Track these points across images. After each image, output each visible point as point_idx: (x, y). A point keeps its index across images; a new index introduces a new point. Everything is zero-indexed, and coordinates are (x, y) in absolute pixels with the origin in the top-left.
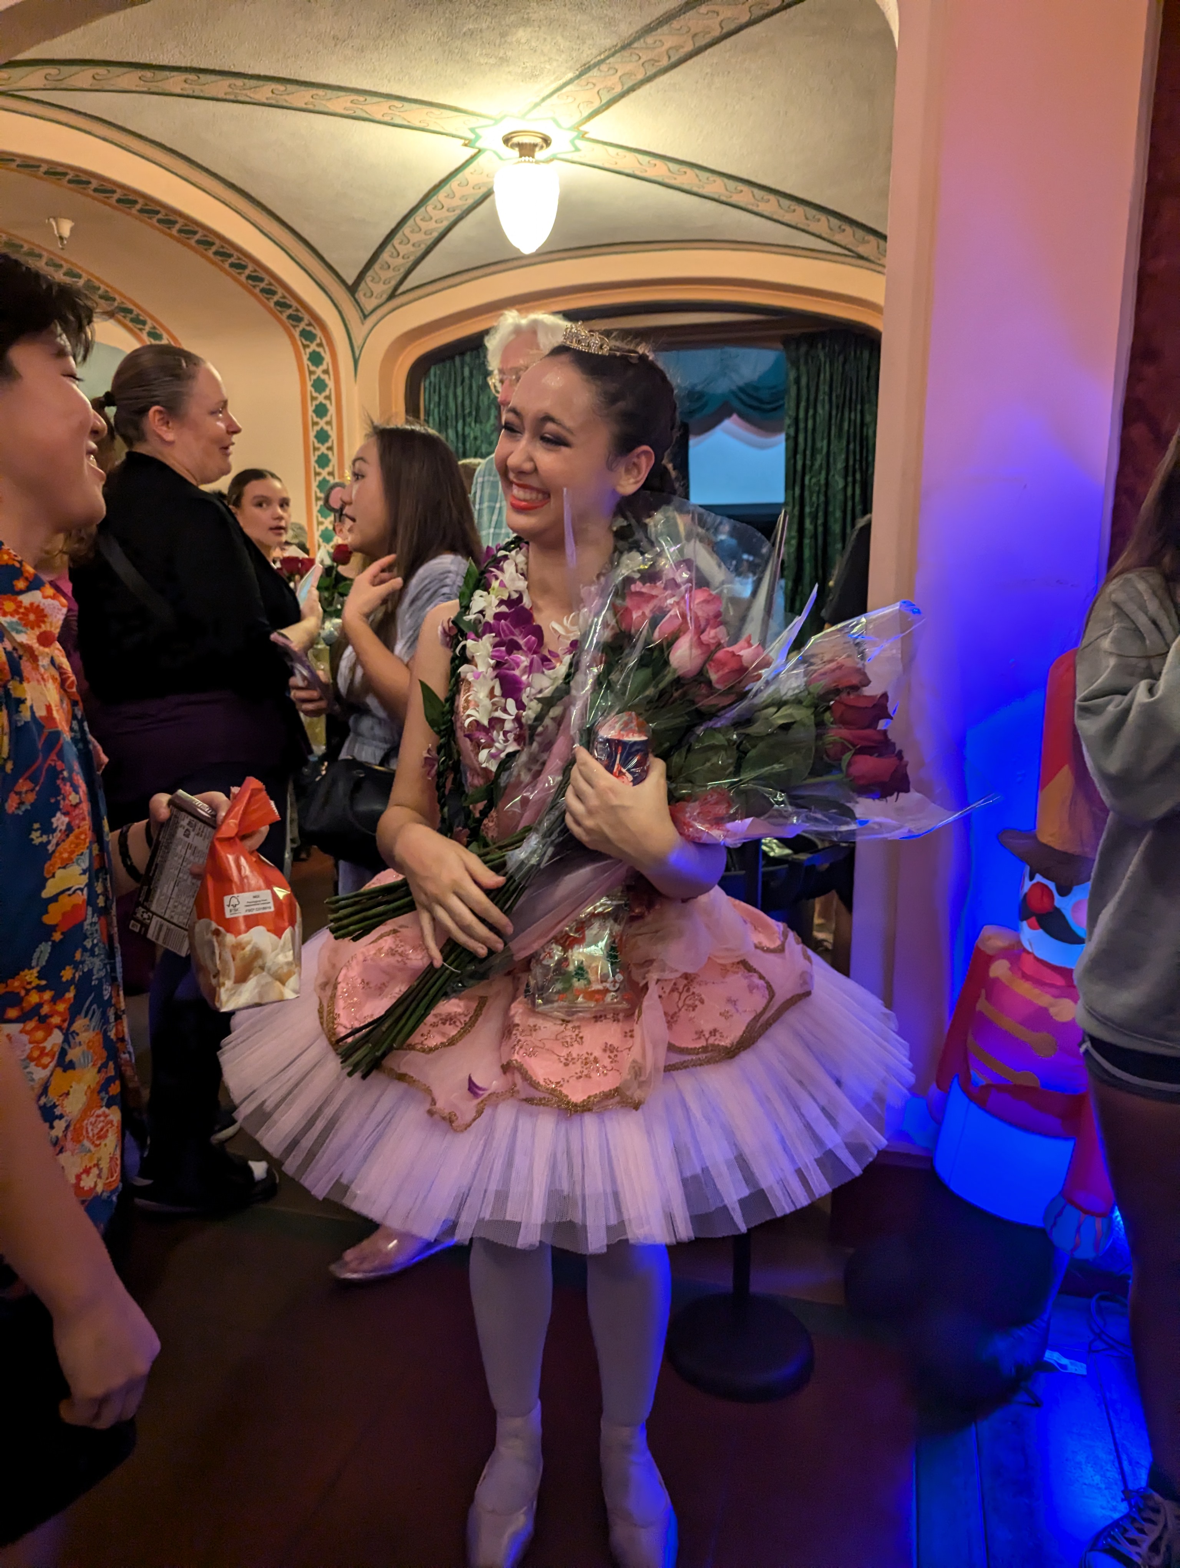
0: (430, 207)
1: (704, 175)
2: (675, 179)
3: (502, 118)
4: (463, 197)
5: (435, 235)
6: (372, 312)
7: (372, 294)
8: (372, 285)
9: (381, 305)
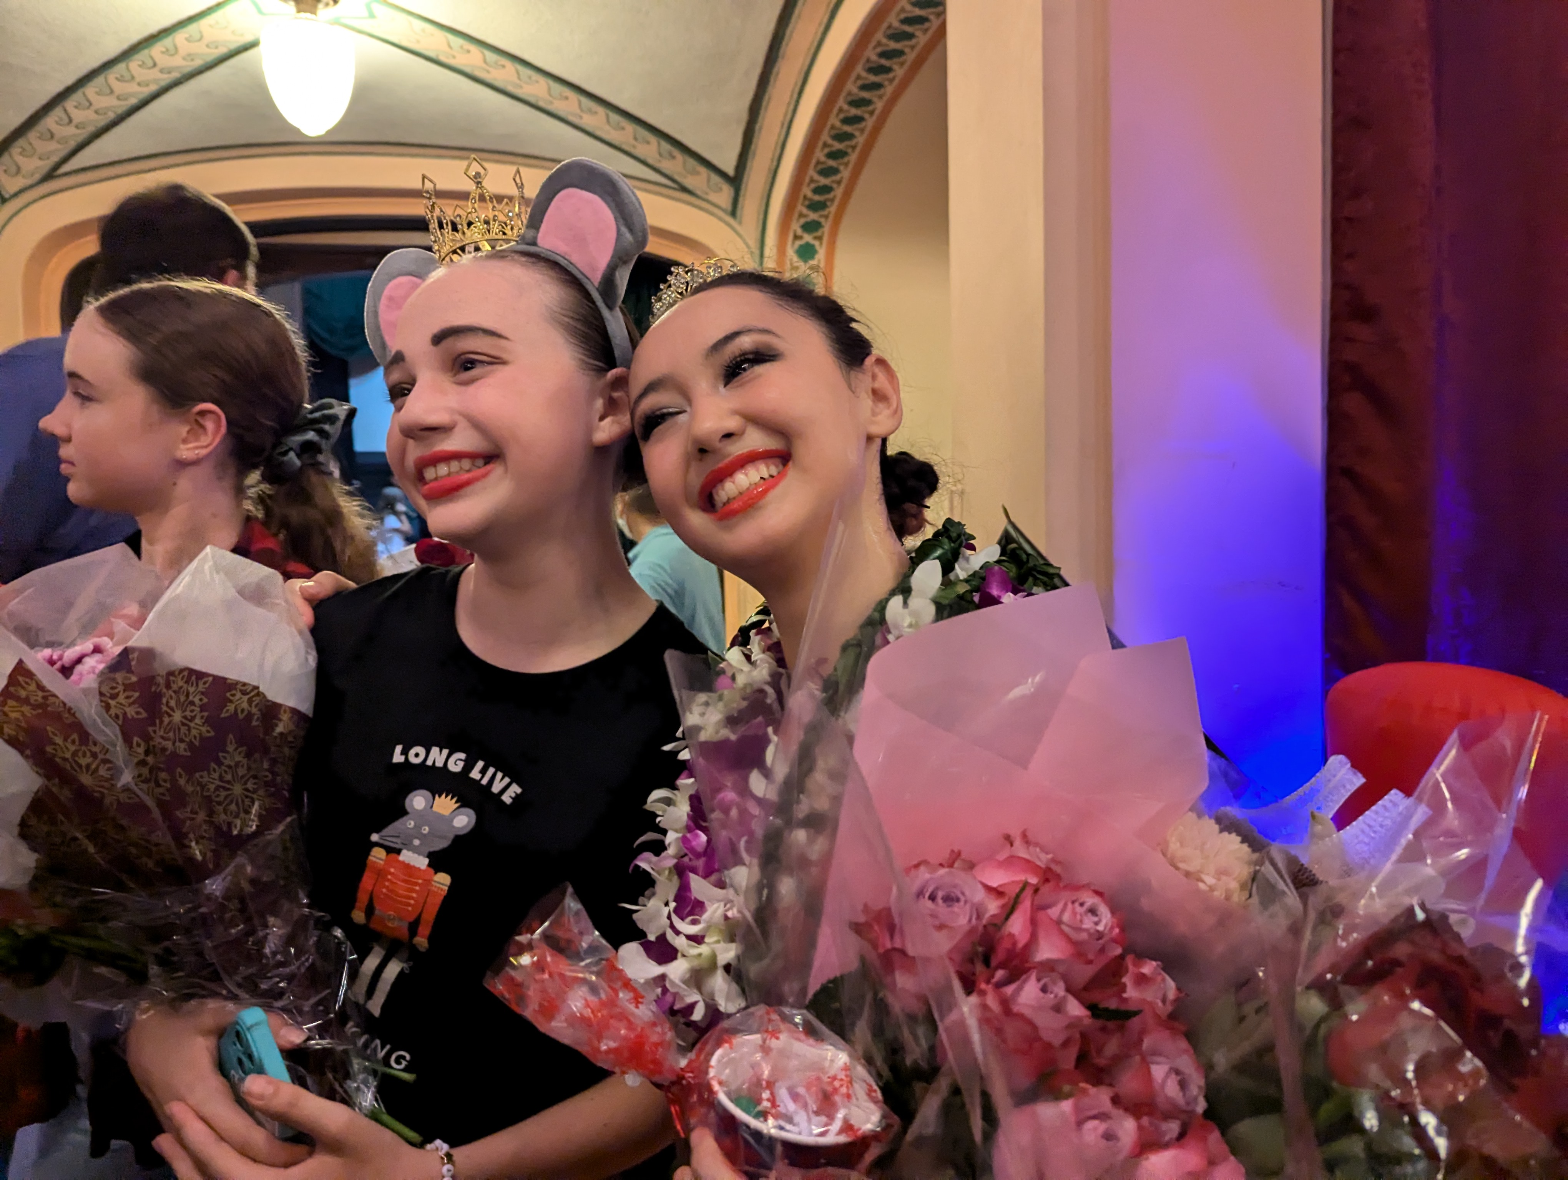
0: (134, 64)
1: (525, 72)
2: (488, 72)
4: (190, 57)
5: (133, 101)
6: (16, 195)
7: (18, 170)
8: (20, 159)
9: (31, 187)
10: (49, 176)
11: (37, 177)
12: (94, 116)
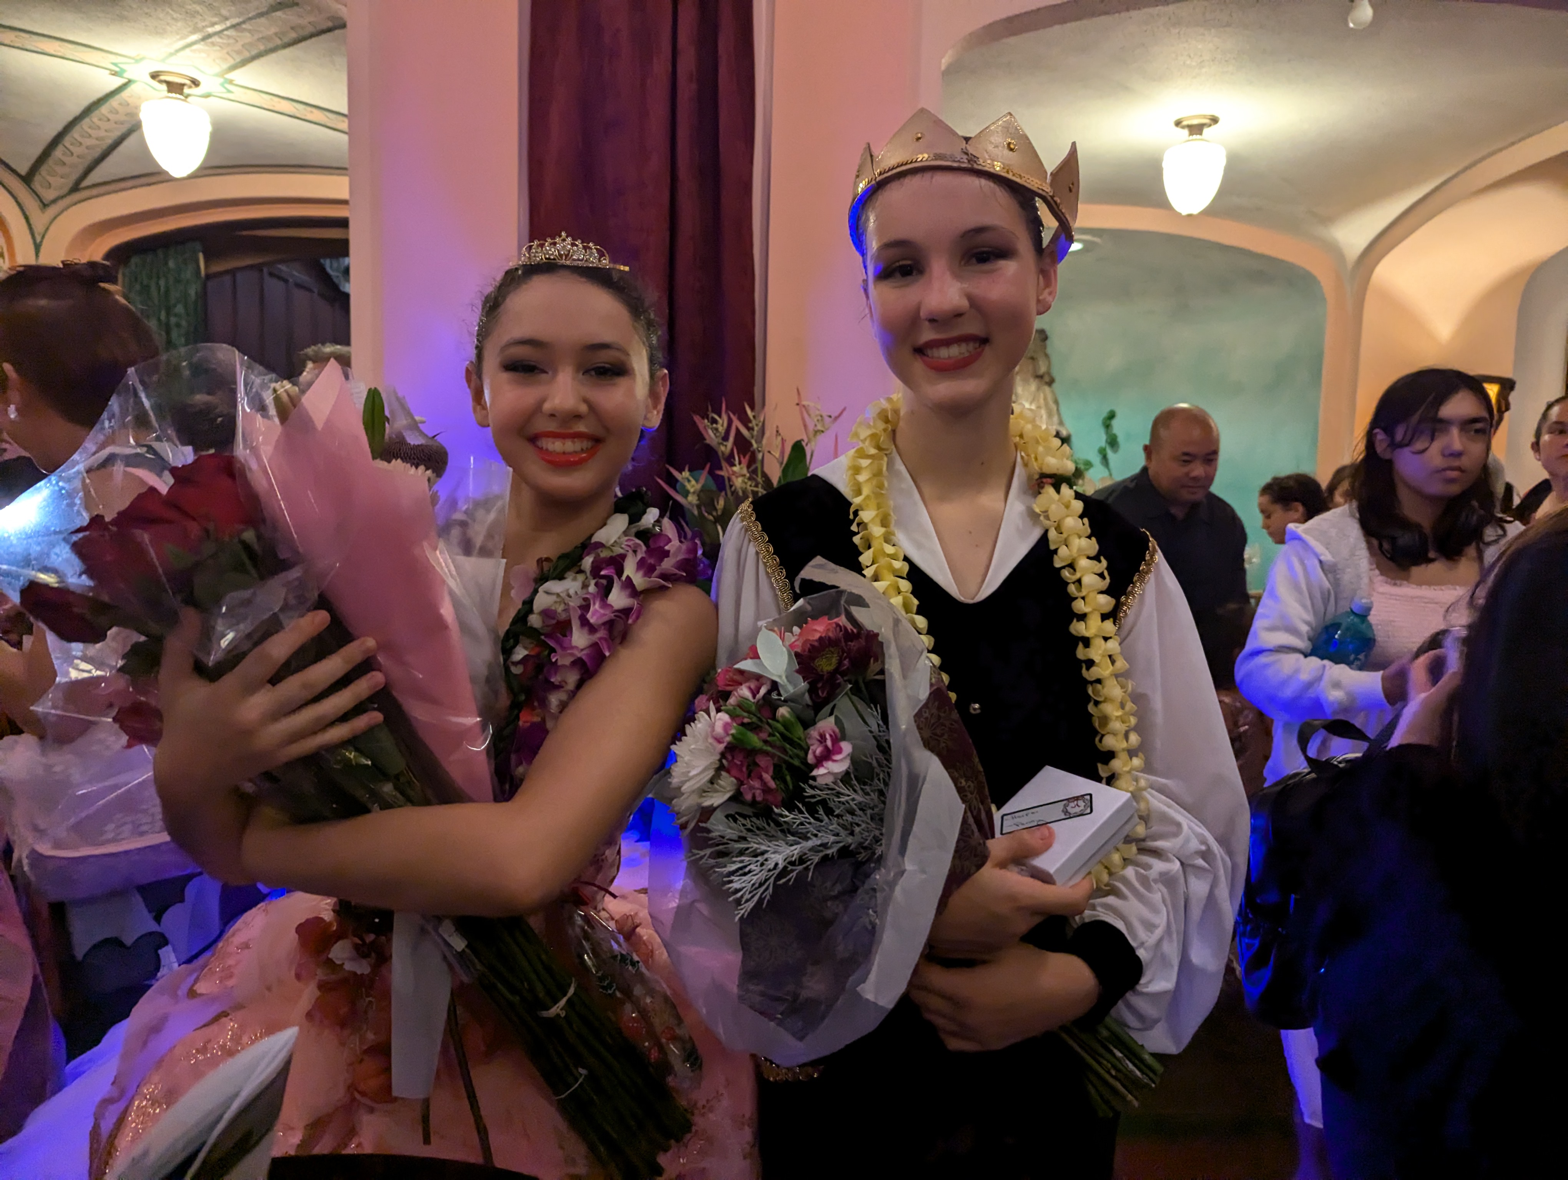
3: (142, 59)
5: (108, 143)
6: (54, 201)
7: (50, 185)
8: (49, 178)
9: (62, 197)
10: (75, 188)
11: (66, 190)
12: (86, 151)
